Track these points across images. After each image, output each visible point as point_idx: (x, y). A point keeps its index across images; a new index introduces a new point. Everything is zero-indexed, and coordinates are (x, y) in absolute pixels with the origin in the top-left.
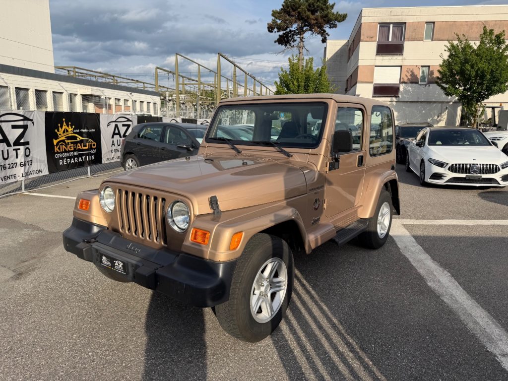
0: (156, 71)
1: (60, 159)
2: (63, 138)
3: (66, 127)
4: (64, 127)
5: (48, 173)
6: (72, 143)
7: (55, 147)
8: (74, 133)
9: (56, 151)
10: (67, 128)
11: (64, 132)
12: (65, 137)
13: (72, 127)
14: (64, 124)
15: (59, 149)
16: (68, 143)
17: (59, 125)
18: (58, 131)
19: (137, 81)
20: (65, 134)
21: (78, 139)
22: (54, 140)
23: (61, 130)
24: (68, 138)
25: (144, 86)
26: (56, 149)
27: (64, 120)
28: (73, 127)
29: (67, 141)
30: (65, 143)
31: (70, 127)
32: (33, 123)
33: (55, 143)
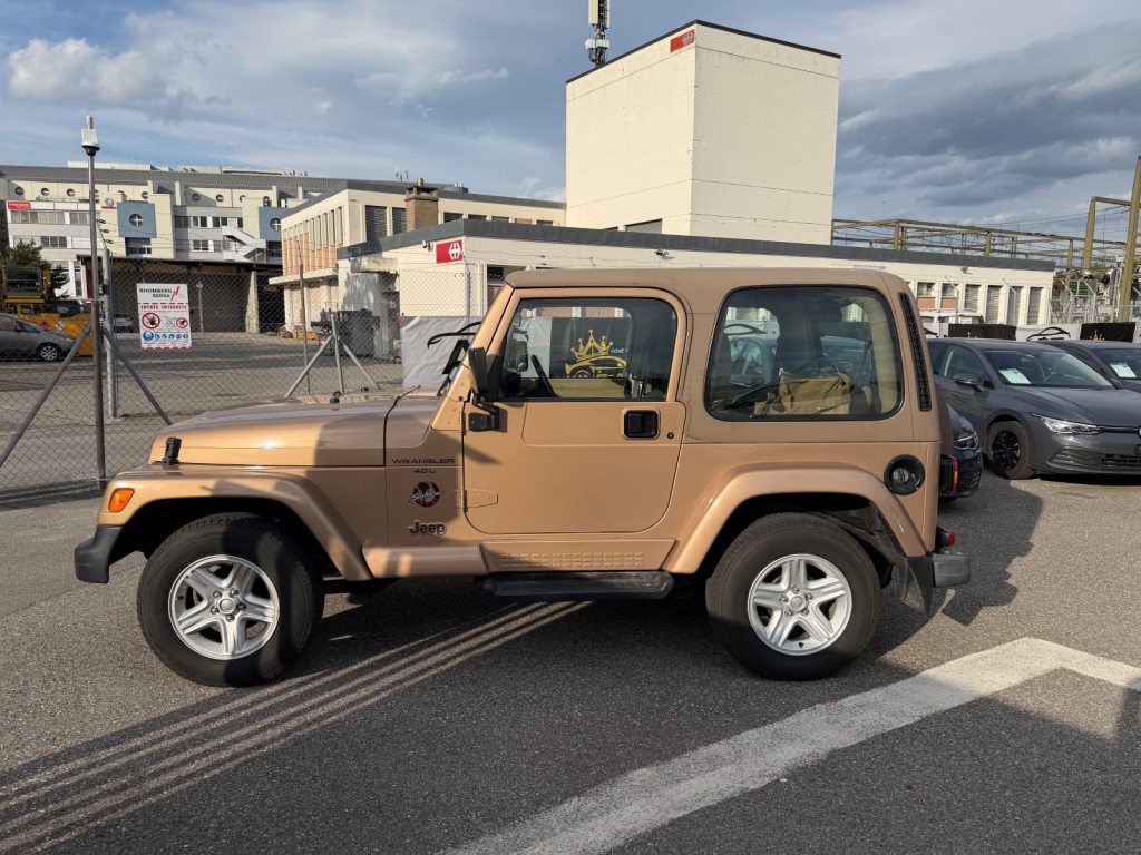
0: (1093, 208)
2: (587, 363)
3: (595, 344)
4: (589, 345)
6: (603, 372)
8: (611, 354)
10: (597, 346)
11: (589, 352)
12: (591, 362)
13: (607, 345)
14: (591, 338)
16: (596, 371)
17: (580, 340)
18: (577, 351)
19: (1052, 236)
20: (590, 356)
21: (619, 365)
22: (567, 365)
23: (583, 350)
24: (597, 363)
25: (1071, 246)
27: (591, 331)
28: (611, 343)
29: (593, 369)
30: (589, 370)
31: (603, 344)
33: (568, 372)
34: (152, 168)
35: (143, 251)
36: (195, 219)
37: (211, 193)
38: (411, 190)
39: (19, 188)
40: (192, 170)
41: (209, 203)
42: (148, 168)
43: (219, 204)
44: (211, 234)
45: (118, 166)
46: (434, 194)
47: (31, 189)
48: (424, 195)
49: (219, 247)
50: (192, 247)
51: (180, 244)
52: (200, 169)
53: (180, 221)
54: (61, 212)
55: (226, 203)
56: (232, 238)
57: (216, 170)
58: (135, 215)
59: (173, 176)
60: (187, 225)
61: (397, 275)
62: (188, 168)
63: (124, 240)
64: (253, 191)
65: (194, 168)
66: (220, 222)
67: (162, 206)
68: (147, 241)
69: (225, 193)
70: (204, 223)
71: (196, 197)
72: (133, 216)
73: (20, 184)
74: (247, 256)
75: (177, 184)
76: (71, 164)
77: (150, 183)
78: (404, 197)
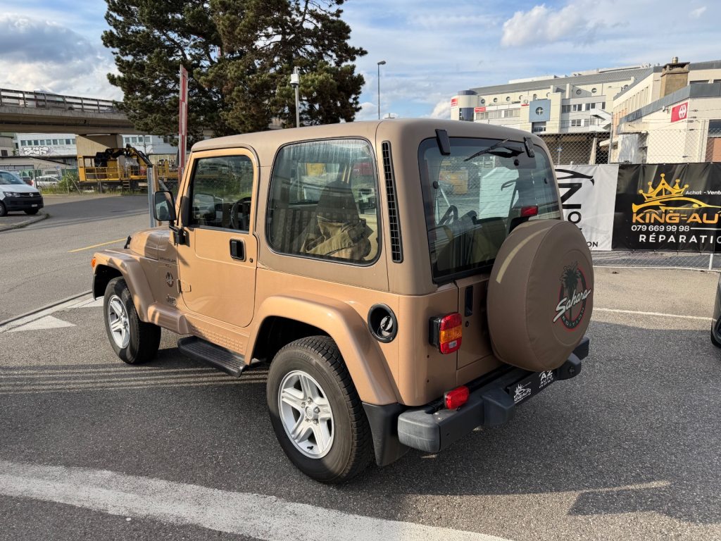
1: (641, 232)
2: (656, 203)
3: (667, 186)
4: (660, 187)
5: (610, 249)
6: (676, 211)
7: (635, 215)
8: (685, 196)
9: (634, 221)
10: (669, 188)
11: (660, 194)
12: (660, 202)
13: (682, 187)
14: (663, 181)
15: (643, 218)
16: (667, 210)
17: (650, 183)
18: (646, 192)
20: (660, 197)
21: (695, 205)
22: (633, 205)
23: (652, 192)
24: (669, 203)
26: (635, 218)
27: (663, 175)
28: (687, 186)
29: (663, 208)
30: (659, 210)
31: (677, 186)
32: (593, 181)
33: (635, 210)
34: (555, 77)
35: (541, 130)
36: (575, 106)
37: (588, 88)
38: (665, 67)
39: (483, 100)
40: (579, 75)
41: (587, 95)
42: (552, 77)
43: (593, 94)
44: (583, 115)
45: (535, 79)
46: (686, 68)
47: (488, 99)
48: (676, 70)
49: (588, 122)
50: (570, 124)
51: (563, 123)
52: (584, 73)
53: (565, 109)
54: (500, 111)
55: (598, 93)
56: (596, 116)
57: (595, 72)
58: (539, 108)
59: (567, 80)
60: (569, 111)
61: (647, 134)
62: (577, 73)
63: (531, 124)
64: (617, 83)
65: (581, 73)
66: (591, 106)
67: (556, 100)
68: (544, 123)
69: (598, 86)
70: (580, 109)
71: (579, 92)
72: (538, 109)
73: (483, 97)
74: (604, 128)
75: (568, 85)
76: (511, 82)
77: (552, 87)
78: (661, 74)
